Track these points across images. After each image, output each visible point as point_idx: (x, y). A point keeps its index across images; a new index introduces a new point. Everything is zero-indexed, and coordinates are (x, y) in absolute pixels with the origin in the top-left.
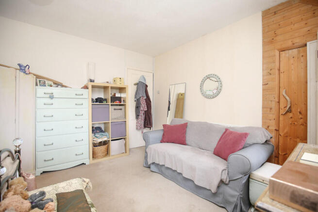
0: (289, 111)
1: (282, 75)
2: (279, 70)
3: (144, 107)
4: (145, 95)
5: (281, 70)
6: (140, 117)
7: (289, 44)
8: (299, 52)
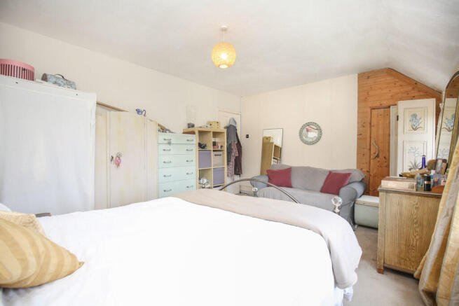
0: (378, 156)
1: (372, 128)
2: (370, 124)
3: (235, 153)
4: (236, 140)
5: (372, 124)
6: (231, 163)
7: (377, 104)
8: (385, 111)
